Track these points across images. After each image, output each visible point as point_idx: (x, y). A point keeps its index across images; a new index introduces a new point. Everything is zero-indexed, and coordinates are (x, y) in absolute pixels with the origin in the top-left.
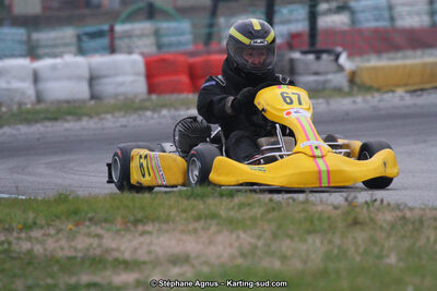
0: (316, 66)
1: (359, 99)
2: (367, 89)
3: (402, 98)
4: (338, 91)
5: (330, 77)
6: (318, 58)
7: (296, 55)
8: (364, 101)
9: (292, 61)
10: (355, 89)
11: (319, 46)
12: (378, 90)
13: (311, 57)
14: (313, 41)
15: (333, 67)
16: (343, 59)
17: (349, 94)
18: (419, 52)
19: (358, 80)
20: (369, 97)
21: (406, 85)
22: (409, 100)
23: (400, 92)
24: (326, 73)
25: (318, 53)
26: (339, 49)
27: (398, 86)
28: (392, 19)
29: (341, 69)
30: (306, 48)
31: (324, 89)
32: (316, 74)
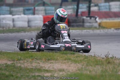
0: (90, 21)
1: (102, 30)
2: (104, 28)
3: (113, 31)
4: (96, 28)
5: (94, 24)
6: (91, 19)
7: (85, 18)
8: (103, 31)
9: (83, 19)
10: (100, 28)
11: (91, 15)
12: (107, 28)
13: (89, 18)
14: (89, 14)
15: (95, 21)
16: (97, 19)
17: (99, 29)
18: (117, 18)
19: (101, 25)
20: (104, 30)
21: (114, 27)
22: (115, 31)
23: (113, 29)
24: (92, 23)
25: (91, 17)
26: (96, 16)
27: (112, 27)
28: (110, 9)
29: (96, 22)
30: (87, 16)
31: (92, 27)
32: (90, 23)
